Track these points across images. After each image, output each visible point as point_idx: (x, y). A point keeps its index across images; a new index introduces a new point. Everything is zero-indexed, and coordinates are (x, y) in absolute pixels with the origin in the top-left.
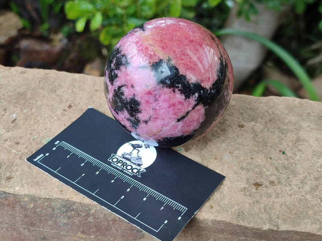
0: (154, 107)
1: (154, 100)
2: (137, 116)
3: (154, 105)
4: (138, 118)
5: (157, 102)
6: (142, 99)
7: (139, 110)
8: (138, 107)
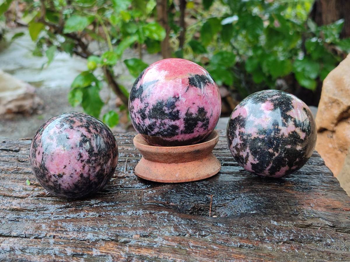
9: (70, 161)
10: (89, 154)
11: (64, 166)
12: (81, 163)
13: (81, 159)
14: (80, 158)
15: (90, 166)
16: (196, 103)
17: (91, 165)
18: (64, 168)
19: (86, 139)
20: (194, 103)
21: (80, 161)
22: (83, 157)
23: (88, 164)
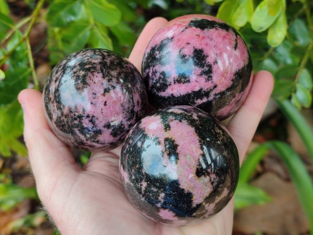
0: (214, 45)
1: (210, 40)
2: (207, 62)
3: (213, 43)
4: (209, 64)
5: (213, 40)
6: (202, 45)
7: (206, 55)
8: (203, 53)
9: (102, 112)
10: (83, 126)
11: (107, 104)
12: (88, 114)
13: (90, 118)
14: (92, 119)
15: (77, 112)
16: (191, 43)
17: (77, 114)
18: (105, 102)
19: (92, 140)
20: (188, 44)
21: (91, 116)
22: (89, 121)
23: (80, 114)
